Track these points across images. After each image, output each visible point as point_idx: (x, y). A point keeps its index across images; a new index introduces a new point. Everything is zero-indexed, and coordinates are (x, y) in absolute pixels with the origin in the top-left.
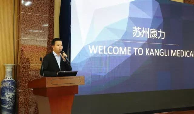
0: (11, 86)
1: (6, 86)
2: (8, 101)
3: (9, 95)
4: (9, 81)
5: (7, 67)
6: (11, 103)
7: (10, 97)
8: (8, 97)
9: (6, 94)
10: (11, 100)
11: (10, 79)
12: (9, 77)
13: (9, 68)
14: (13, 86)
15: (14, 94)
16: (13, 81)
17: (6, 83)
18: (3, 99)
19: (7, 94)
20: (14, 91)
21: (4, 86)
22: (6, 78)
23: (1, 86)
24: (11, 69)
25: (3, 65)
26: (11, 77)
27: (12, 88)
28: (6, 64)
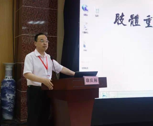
0: (11, 86)
1: (7, 86)
2: (9, 103)
3: (10, 96)
4: (9, 81)
5: (7, 67)
6: (12, 104)
7: (11, 99)
8: (9, 98)
9: (6, 95)
10: (12, 101)
11: (10, 79)
12: (9, 77)
13: (9, 67)
14: (13, 87)
15: (14, 95)
16: (13, 81)
17: (7, 83)
18: (4, 101)
19: (8, 95)
20: (15, 92)
21: (5, 86)
22: (6, 78)
23: (2, 87)
24: (12, 68)
25: (3, 64)
26: (11, 77)
27: (13, 88)
28: (5, 62)
